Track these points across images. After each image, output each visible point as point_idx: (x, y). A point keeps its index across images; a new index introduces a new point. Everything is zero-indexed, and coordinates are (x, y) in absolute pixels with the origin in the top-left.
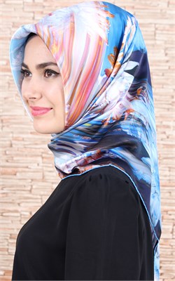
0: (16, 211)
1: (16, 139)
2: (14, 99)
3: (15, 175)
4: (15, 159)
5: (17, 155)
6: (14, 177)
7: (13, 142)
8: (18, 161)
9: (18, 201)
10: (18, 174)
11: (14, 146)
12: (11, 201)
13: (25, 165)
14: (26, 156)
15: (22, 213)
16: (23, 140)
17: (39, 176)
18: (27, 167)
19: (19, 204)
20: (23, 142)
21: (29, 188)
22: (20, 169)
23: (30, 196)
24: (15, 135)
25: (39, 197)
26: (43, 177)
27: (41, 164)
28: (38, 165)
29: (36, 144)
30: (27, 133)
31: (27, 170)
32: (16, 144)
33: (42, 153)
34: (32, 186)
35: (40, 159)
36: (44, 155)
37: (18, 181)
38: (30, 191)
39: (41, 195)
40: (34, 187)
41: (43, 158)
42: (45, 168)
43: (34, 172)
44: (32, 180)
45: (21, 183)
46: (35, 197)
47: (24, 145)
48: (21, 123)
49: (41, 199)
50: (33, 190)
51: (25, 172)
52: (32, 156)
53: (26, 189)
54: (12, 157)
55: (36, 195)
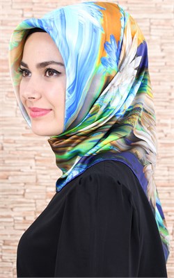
0: (9, 217)
1: (7, 142)
2: (4, 100)
3: (7, 179)
4: (7, 162)
5: (9, 158)
6: (6, 181)
7: (5, 145)
8: (9, 165)
9: (11, 206)
10: (10, 178)
11: (5, 149)
12: (3, 206)
13: (17, 168)
14: (18, 159)
15: (15, 218)
16: (15, 142)
17: (32, 179)
18: (20, 171)
19: (12, 209)
20: (14, 145)
21: (22, 192)
22: (12, 173)
23: (23, 200)
24: (6, 138)
25: (33, 201)
26: (37, 180)
27: (34, 167)
28: (31, 168)
29: (29, 146)
30: (19, 135)
31: (19, 173)
32: (7, 147)
33: (35, 155)
34: (25, 190)
35: (32, 162)
36: (36, 158)
37: (10, 185)
38: (24, 195)
39: (35, 199)
40: (27, 191)
41: (36, 160)
42: (38, 171)
43: (27, 175)
44: (25, 184)
45: (14, 187)
46: (29, 201)
47: (16, 147)
48: (12, 125)
49: (35, 203)
50: (26, 194)
51: (17, 175)
52: (25, 159)
53: (19, 193)
54: (4, 161)
55: (30, 199)
